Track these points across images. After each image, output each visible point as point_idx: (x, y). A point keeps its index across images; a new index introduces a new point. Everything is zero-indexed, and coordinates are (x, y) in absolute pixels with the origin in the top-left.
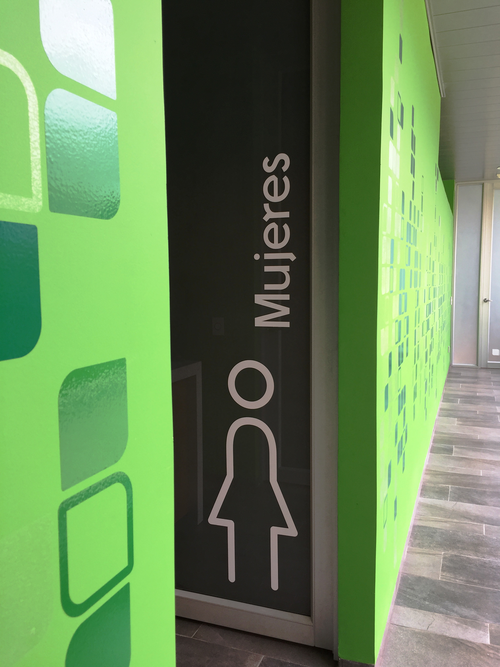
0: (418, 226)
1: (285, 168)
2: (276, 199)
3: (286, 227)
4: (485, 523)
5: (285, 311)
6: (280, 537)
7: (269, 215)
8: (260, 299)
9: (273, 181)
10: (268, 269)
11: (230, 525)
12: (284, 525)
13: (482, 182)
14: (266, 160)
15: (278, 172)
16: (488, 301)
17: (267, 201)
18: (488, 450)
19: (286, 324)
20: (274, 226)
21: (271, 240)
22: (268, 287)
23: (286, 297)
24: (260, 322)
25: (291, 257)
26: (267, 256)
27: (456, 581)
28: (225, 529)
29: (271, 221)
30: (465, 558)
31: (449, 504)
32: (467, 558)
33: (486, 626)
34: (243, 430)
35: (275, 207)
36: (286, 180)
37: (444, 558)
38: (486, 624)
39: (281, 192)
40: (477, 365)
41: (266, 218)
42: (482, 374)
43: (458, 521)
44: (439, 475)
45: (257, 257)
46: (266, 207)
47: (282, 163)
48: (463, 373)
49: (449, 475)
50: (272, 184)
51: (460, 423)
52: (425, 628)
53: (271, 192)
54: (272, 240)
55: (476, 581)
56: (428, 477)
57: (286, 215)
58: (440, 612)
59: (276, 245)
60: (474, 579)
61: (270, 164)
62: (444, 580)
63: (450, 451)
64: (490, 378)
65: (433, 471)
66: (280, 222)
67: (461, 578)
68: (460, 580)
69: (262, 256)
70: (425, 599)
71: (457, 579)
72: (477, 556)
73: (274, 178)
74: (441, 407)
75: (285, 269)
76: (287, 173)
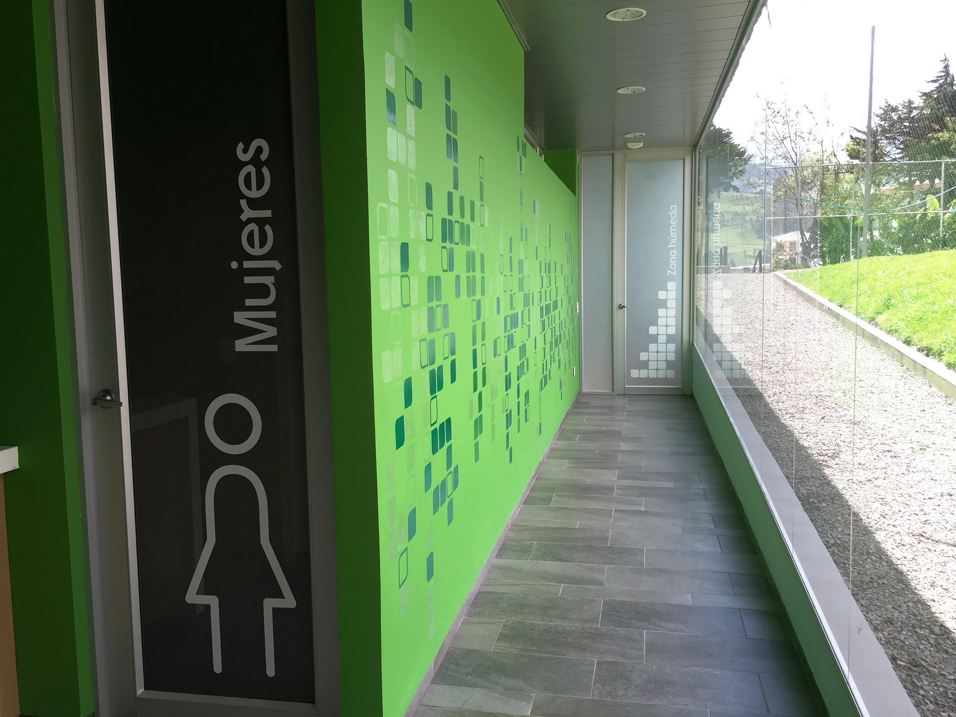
0: (473, 219)
1: (264, 157)
2: (254, 194)
3: (268, 229)
4: (565, 583)
5: (272, 331)
6: (276, 611)
7: (248, 213)
8: (240, 318)
9: (250, 172)
10: (248, 280)
11: (213, 601)
12: (281, 596)
13: (612, 152)
14: (240, 146)
15: (256, 161)
16: (624, 307)
17: (244, 197)
18: (595, 497)
19: (274, 348)
20: (253, 226)
21: (251, 243)
22: (249, 302)
23: (272, 315)
24: (242, 345)
25: (276, 265)
26: (247, 264)
27: (512, 651)
28: (208, 607)
29: (250, 220)
30: (528, 624)
31: (528, 564)
32: (532, 624)
33: (531, 697)
34: (226, 481)
35: (254, 204)
36: (265, 170)
37: (505, 626)
38: (532, 694)
39: (260, 186)
40: (613, 391)
41: (244, 217)
42: (619, 402)
43: (532, 583)
44: (526, 530)
45: (234, 265)
46: (243, 203)
47: (259, 150)
48: (593, 402)
49: (538, 529)
50: (249, 175)
51: (571, 465)
52: (459, 706)
53: (248, 186)
54: (252, 245)
55: (535, 648)
56: (512, 534)
57: (268, 213)
58: (482, 687)
59: (257, 251)
60: (532, 646)
61: (245, 151)
62: (497, 651)
63: (549, 500)
64: (625, 407)
65: (520, 526)
66: (261, 222)
67: (518, 646)
68: (516, 649)
69: (240, 265)
70: (468, 674)
71: (512, 648)
72: (544, 621)
73: (250, 168)
74: (553, 446)
75: (269, 280)
76: (266, 163)
